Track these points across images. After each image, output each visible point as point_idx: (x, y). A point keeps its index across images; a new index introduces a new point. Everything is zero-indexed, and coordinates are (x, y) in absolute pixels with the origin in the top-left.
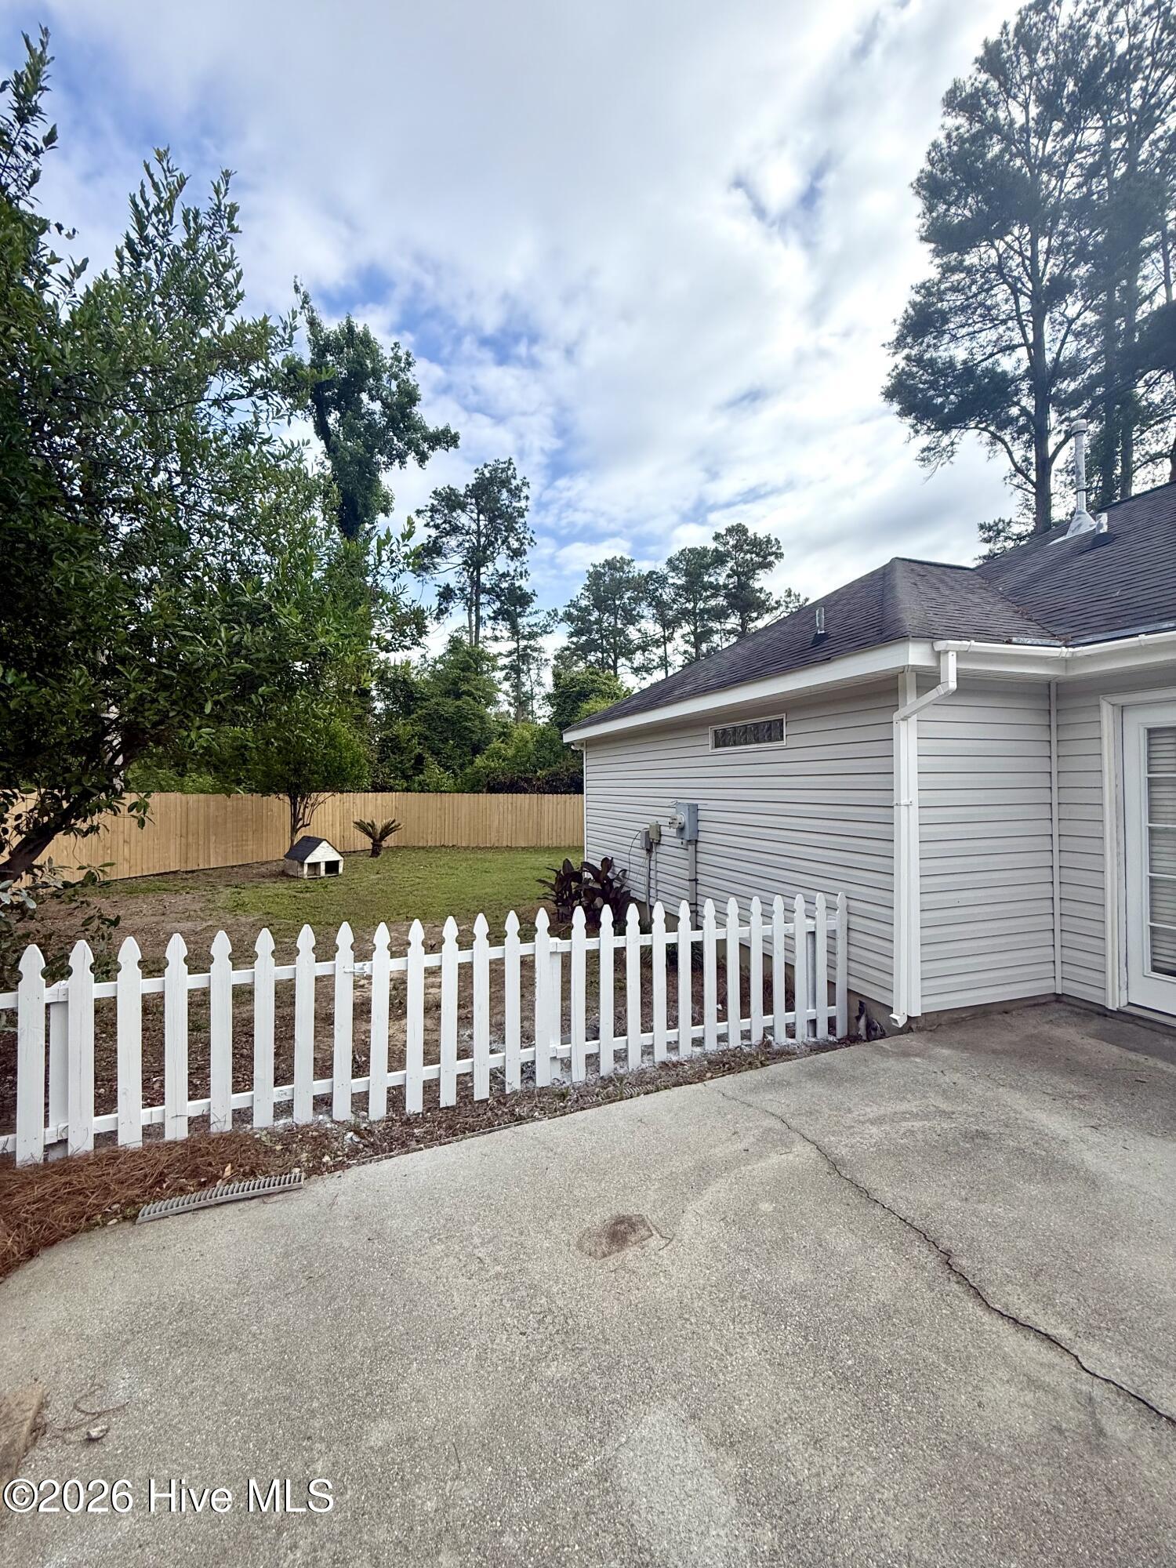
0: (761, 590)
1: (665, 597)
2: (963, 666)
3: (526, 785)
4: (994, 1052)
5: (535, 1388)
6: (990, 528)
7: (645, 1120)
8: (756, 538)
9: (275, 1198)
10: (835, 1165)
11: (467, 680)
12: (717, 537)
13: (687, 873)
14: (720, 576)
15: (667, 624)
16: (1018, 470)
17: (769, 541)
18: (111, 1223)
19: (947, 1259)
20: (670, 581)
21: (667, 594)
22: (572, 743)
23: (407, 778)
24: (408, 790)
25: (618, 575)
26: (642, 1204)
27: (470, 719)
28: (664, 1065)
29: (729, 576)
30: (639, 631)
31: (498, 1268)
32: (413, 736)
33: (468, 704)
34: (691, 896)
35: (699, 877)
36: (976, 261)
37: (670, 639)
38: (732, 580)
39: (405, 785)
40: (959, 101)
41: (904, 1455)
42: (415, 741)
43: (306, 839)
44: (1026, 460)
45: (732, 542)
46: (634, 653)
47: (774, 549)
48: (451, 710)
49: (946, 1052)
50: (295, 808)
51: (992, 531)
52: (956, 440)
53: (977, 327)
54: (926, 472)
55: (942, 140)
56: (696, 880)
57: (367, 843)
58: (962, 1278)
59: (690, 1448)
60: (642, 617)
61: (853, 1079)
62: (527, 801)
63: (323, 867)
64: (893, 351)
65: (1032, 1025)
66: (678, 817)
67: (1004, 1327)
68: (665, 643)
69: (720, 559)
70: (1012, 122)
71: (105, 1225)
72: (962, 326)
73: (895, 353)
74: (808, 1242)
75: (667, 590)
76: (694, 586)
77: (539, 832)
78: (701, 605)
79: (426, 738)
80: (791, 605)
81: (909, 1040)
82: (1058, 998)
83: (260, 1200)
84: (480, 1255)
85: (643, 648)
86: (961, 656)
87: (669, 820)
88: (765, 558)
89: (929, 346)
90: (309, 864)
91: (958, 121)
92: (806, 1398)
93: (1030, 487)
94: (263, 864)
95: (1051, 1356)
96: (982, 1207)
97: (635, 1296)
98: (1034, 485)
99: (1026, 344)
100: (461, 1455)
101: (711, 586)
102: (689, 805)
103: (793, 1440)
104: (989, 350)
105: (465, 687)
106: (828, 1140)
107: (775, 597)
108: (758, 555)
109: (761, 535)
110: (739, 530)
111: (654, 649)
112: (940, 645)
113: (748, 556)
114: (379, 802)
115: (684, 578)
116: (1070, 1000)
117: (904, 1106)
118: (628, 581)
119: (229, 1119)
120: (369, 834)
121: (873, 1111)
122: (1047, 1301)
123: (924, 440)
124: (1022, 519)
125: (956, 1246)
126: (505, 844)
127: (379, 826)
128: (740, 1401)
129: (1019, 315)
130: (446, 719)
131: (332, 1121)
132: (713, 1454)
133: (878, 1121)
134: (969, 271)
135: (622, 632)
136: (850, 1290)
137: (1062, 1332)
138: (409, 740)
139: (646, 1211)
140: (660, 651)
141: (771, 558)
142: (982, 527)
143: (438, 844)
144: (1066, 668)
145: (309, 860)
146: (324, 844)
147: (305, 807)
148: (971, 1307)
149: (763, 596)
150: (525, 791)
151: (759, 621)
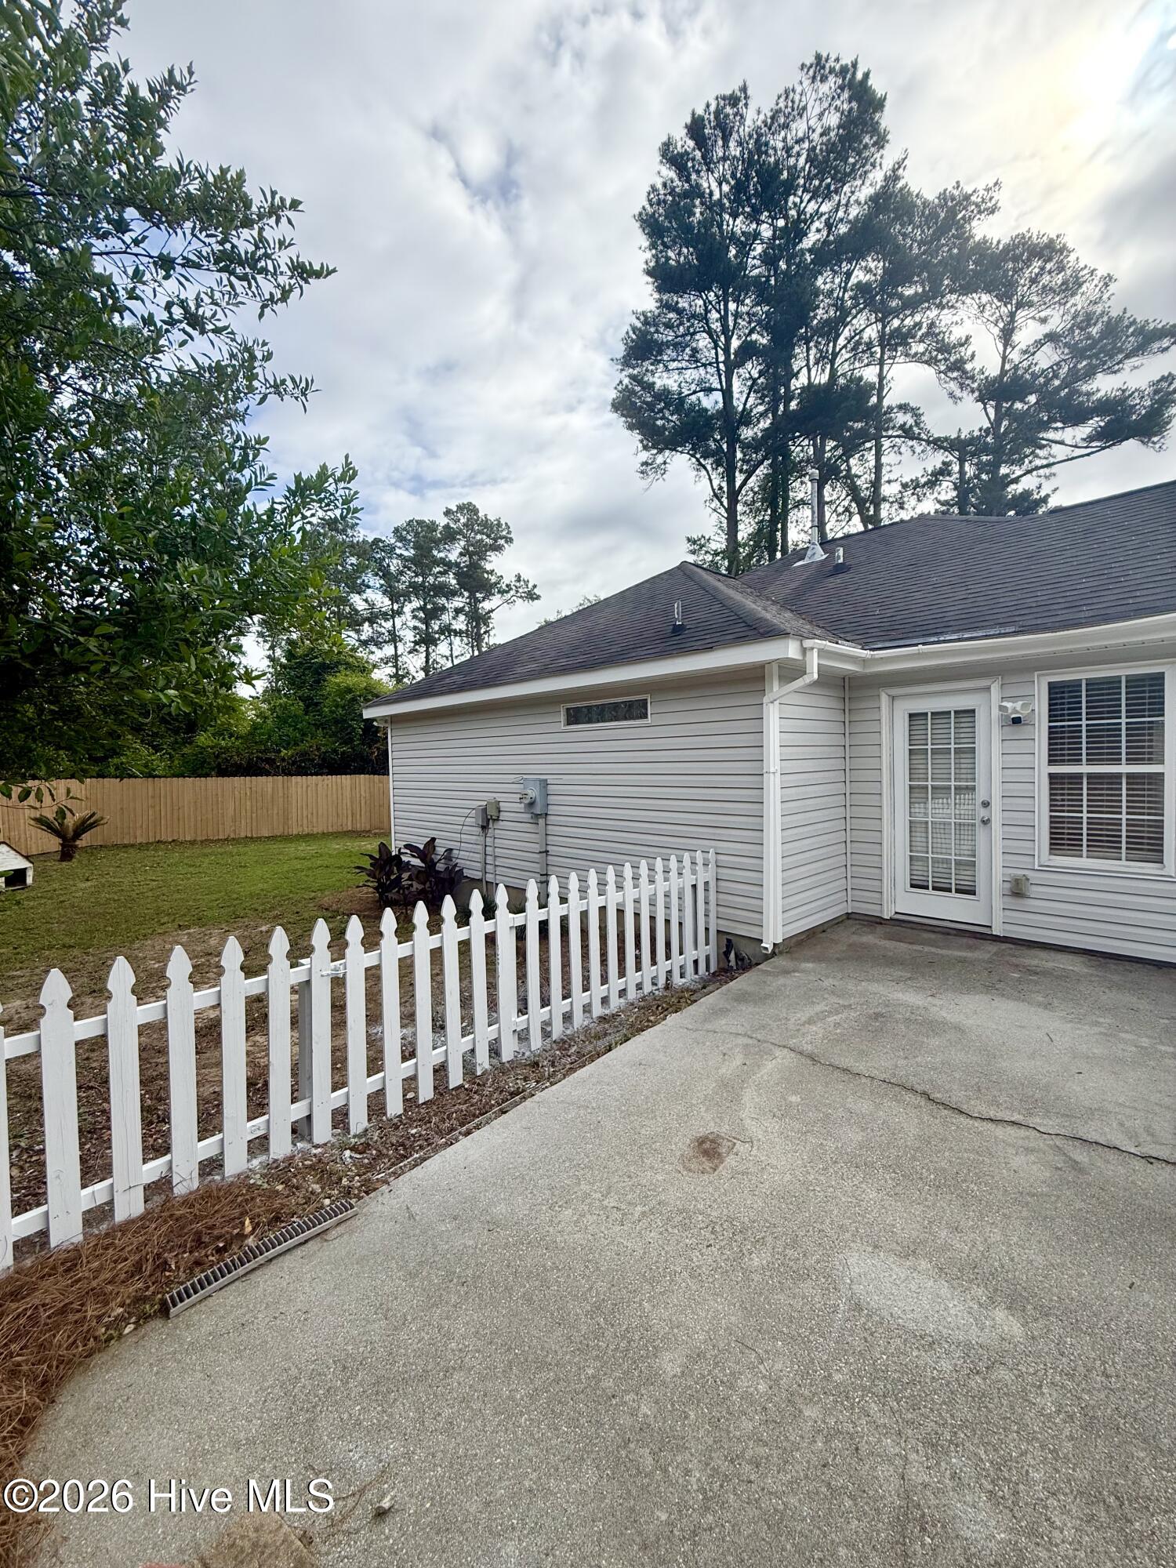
0: (492, 572)
1: (392, 568)
2: (823, 662)
3: (267, 767)
4: (838, 959)
5: (756, 1277)
6: (695, 542)
7: (644, 1062)
8: (487, 520)
9: (334, 1232)
10: (812, 1058)
12: (448, 513)
13: (537, 846)
14: (453, 553)
15: (394, 596)
16: (715, 495)
17: (499, 525)
18: (127, 1331)
19: (926, 1095)
20: (398, 551)
21: (394, 565)
22: (374, 720)
25: (340, 538)
26: (706, 1124)
28: (603, 1019)
29: (461, 554)
30: (366, 601)
31: (639, 1208)
34: (541, 868)
35: (549, 848)
36: (686, 305)
37: (400, 613)
38: (465, 559)
40: (672, 157)
41: (1004, 1215)
44: (721, 488)
45: (463, 520)
46: (361, 624)
47: (504, 533)
49: (810, 965)
51: (697, 544)
52: (668, 461)
53: (684, 364)
54: (644, 483)
55: (659, 186)
56: (547, 852)
57: (56, 845)
58: (946, 1106)
59: (893, 1266)
60: (369, 587)
61: (767, 996)
62: (270, 785)
63: (1, 881)
64: (620, 367)
65: (847, 937)
66: (529, 792)
67: (990, 1126)
68: (393, 617)
69: (450, 535)
70: (711, 194)
71: (120, 1336)
72: (674, 360)
73: (622, 370)
74: (840, 1112)
75: (395, 561)
76: (422, 561)
77: (286, 819)
78: (431, 579)
80: (521, 590)
81: (779, 962)
82: (849, 916)
83: (318, 1239)
84: (612, 1205)
85: (372, 620)
86: (822, 653)
87: (519, 796)
88: (495, 540)
89: (647, 370)
91: (670, 173)
92: (928, 1207)
93: (722, 511)
95: (1023, 1132)
96: (919, 1059)
97: (765, 1188)
98: (726, 510)
99: (721, 390)
100: (750, 1345)
101: (443, 562)
102: (541, 781)
103: (943, 1234)
104: (693, 387)
106: (792, 1042)
107: (506, 581)
108: (488, 536)
109: (492, 518)
110: (469, 509)
111: (383, 624)
112: (808, 643)
113: (479, 537)
115: (412, 551)
116: (857, 917)
117: (818, 1008)
118: (352, 546)
119: (196, 1174)
120: (56, 833)
121: (803, 1015)
122: (995, 1103)
123: (645, 456)
124: (716, 538)
125: (927, 1088)
126: (243, 835)
127: (70, 823)
128: (894, 1226)
129: (717, 362)
131: (317, 1147)
132: (908, 1263)
133: (810, 1021)
134: (680, 312)
135: (345, 601)
136: (893, 1134)
137: (1016, 1117)
139: (712, 1128)
140: (388, 625)
141: (502, 542)
142: (689, 540)
143: (152, 840)
144: (864, 667)
148: (962, 1119)
149: (493, 579)
150: (268, 774)
151: (487, 602)
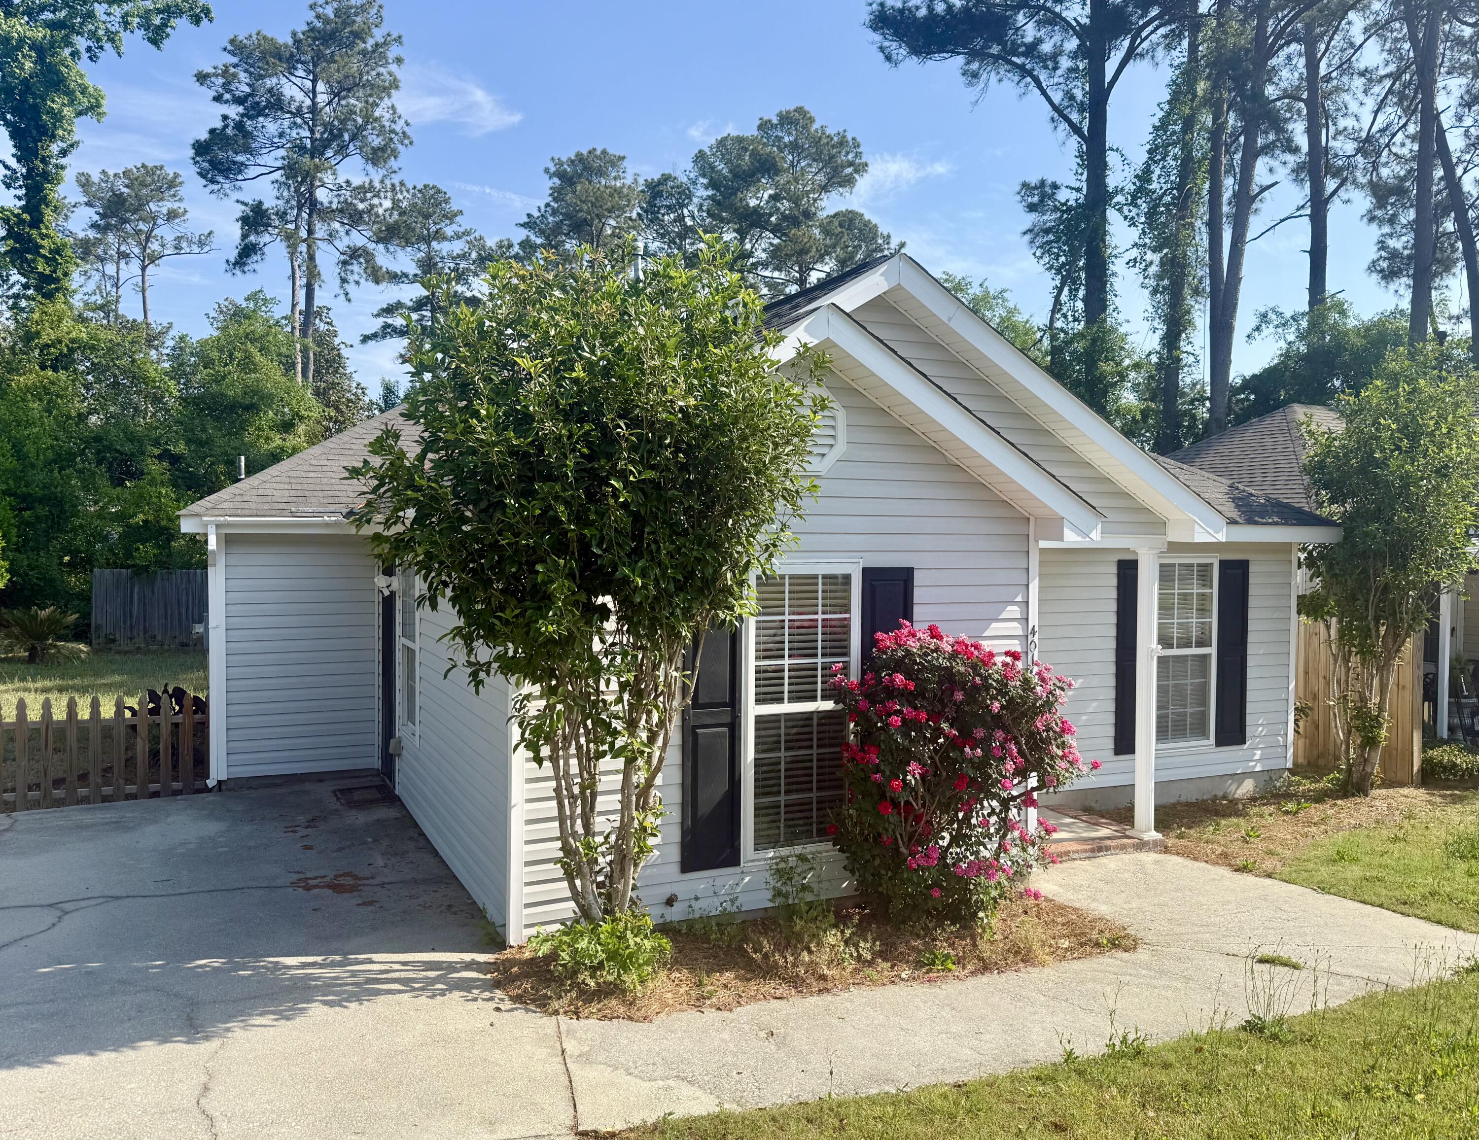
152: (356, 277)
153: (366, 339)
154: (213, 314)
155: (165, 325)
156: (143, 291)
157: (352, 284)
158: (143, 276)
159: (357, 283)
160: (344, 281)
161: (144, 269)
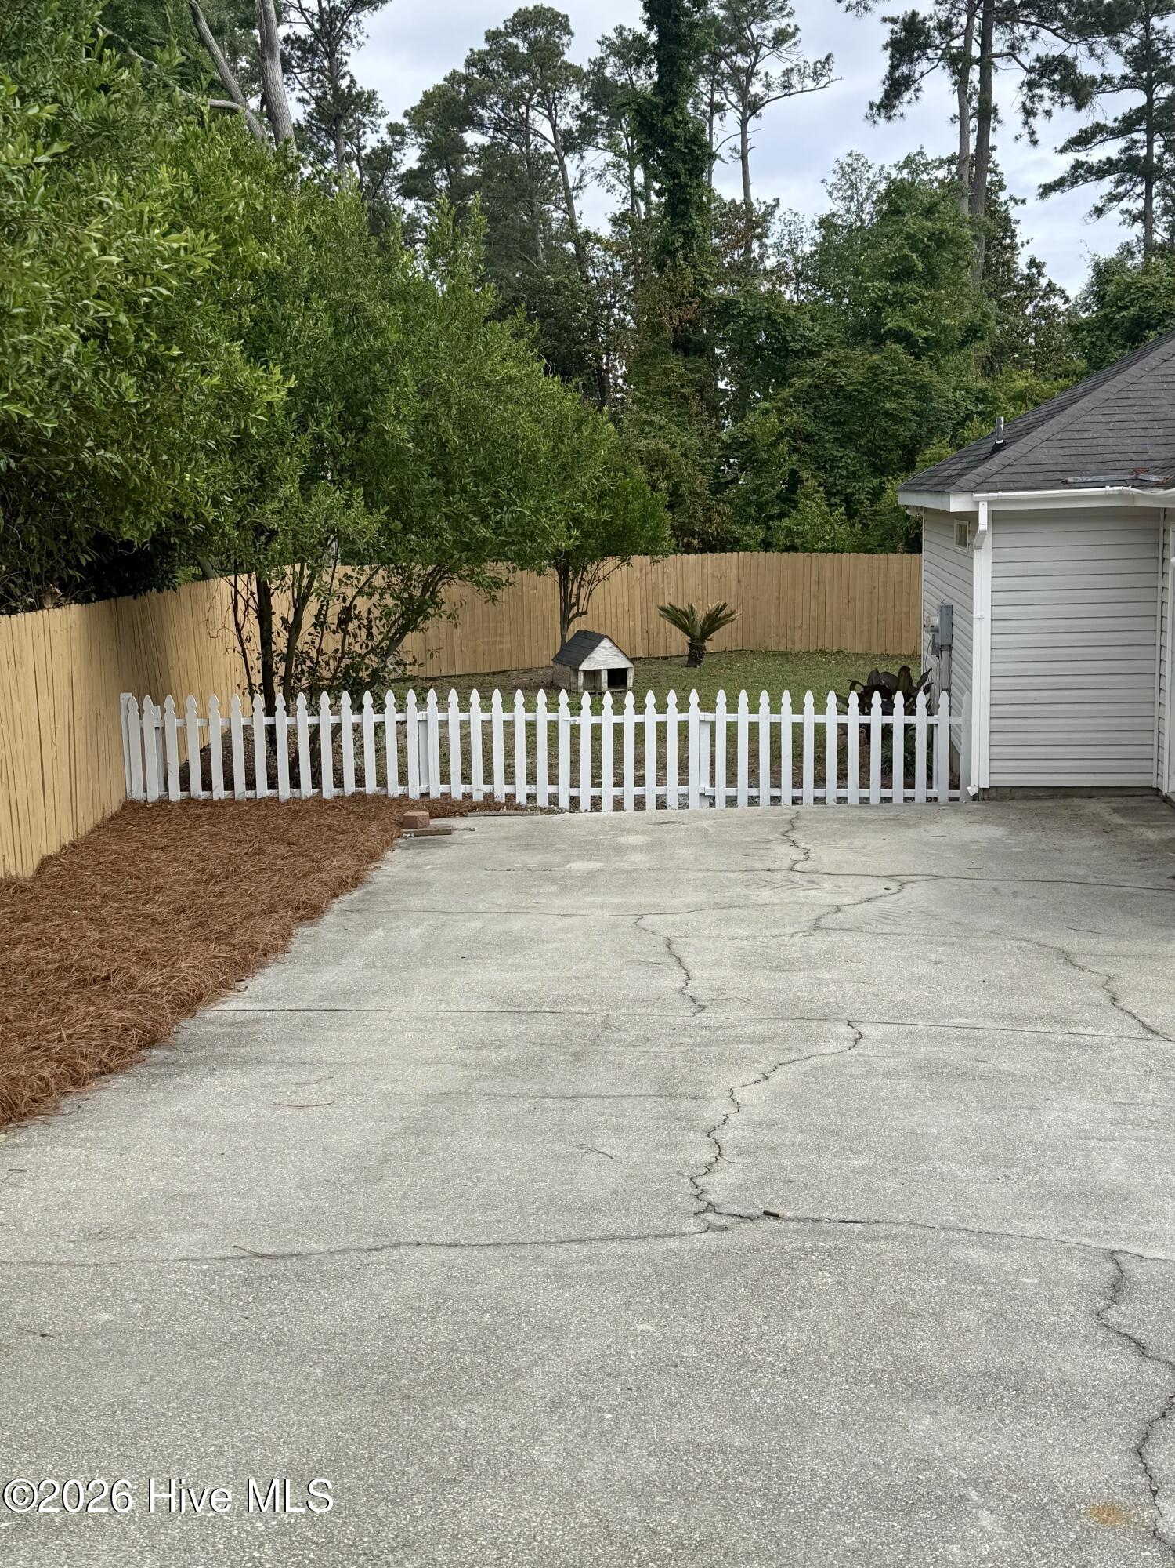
11: (900, 302)
23: (766, 519)
24: (766, 545)
27: (896, 395)
32: (781, 436)
33: (895, 360)
39: (762, 534)
42: (784, 447)
43: (581, 634)
48: (859, 376)
50: (566, 588)
57: (679, 642)
63: (604, 677)
79: (808, 438)
90: (586, 672)
94: (526, 671)
105: (893, 320)
114: (708, 570)
119: (504, 794)
120: (685, 629)
127: (700, 616)
130: (848, 397)
138: (774, 445)
143: (813, 648)
145: (586, 666)
146: (606, 643)
147: (580, 586)
152: (1047, 104)
153: (1047, 190)
154: (833, 179)
155: (770, 202)
156: (744, 157)
157: (1041, 115)
158: (744, 133)
159: (1048, 113)
160: (1029, 113)
161: (744, 123)
